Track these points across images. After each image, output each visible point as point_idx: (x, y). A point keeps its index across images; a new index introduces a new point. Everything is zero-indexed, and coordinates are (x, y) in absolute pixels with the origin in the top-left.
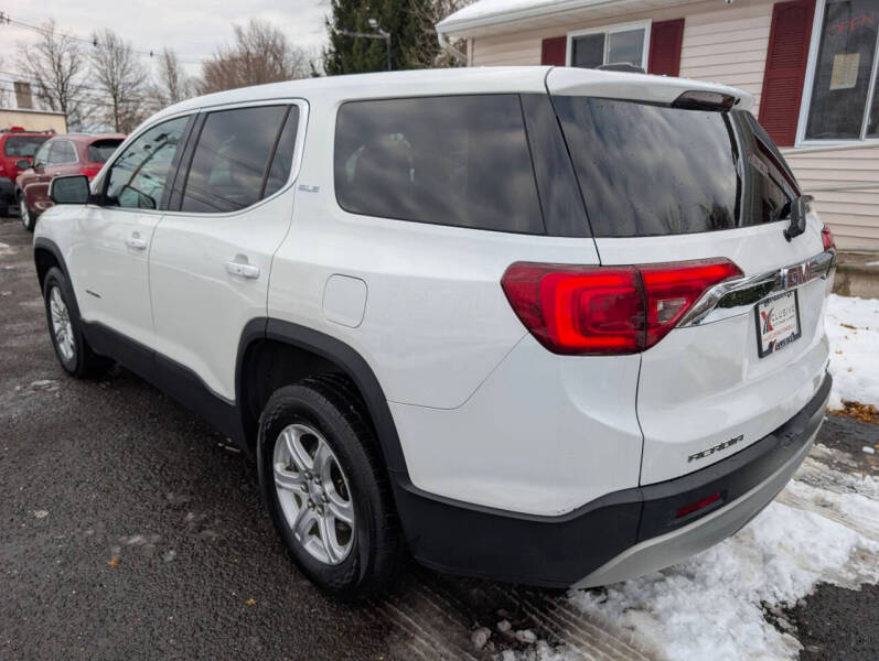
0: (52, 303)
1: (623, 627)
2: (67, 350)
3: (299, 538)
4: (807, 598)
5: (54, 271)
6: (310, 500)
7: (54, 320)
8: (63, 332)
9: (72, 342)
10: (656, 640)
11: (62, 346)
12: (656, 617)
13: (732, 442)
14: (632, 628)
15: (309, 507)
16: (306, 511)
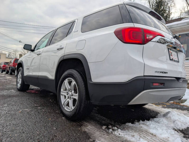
0: (19, 75)
1: (139, 127)
2: (19, 86)
3: (64, 107)
4: (185, 129)
5: (21, 68)
6: (68, 96)
7: (18, 79)
8: (19, 81)
9: (21, 83)
10: (147, 129)
11: (18, 84)
12: (147, 126)
13: (165, 73)
14: (141, 127)
15: (67, 98)
16: (67, 99)
